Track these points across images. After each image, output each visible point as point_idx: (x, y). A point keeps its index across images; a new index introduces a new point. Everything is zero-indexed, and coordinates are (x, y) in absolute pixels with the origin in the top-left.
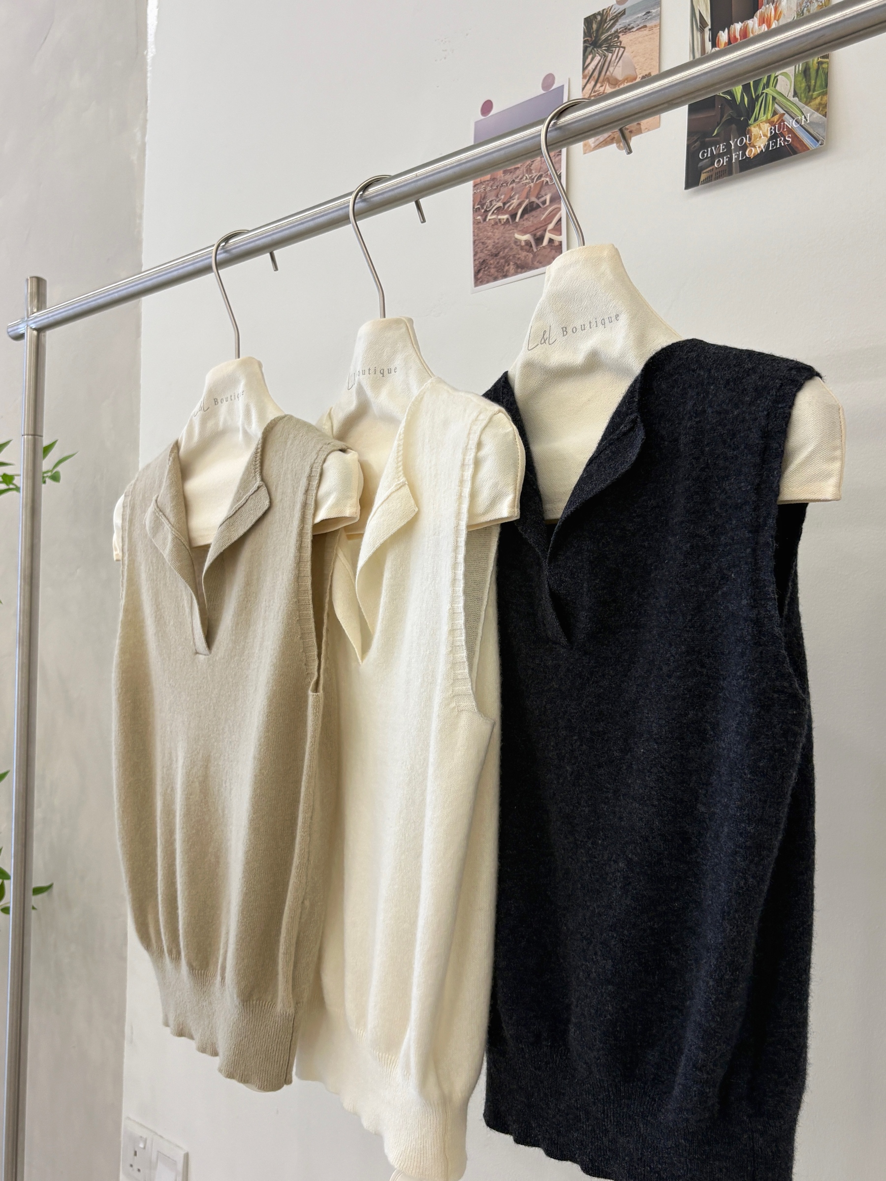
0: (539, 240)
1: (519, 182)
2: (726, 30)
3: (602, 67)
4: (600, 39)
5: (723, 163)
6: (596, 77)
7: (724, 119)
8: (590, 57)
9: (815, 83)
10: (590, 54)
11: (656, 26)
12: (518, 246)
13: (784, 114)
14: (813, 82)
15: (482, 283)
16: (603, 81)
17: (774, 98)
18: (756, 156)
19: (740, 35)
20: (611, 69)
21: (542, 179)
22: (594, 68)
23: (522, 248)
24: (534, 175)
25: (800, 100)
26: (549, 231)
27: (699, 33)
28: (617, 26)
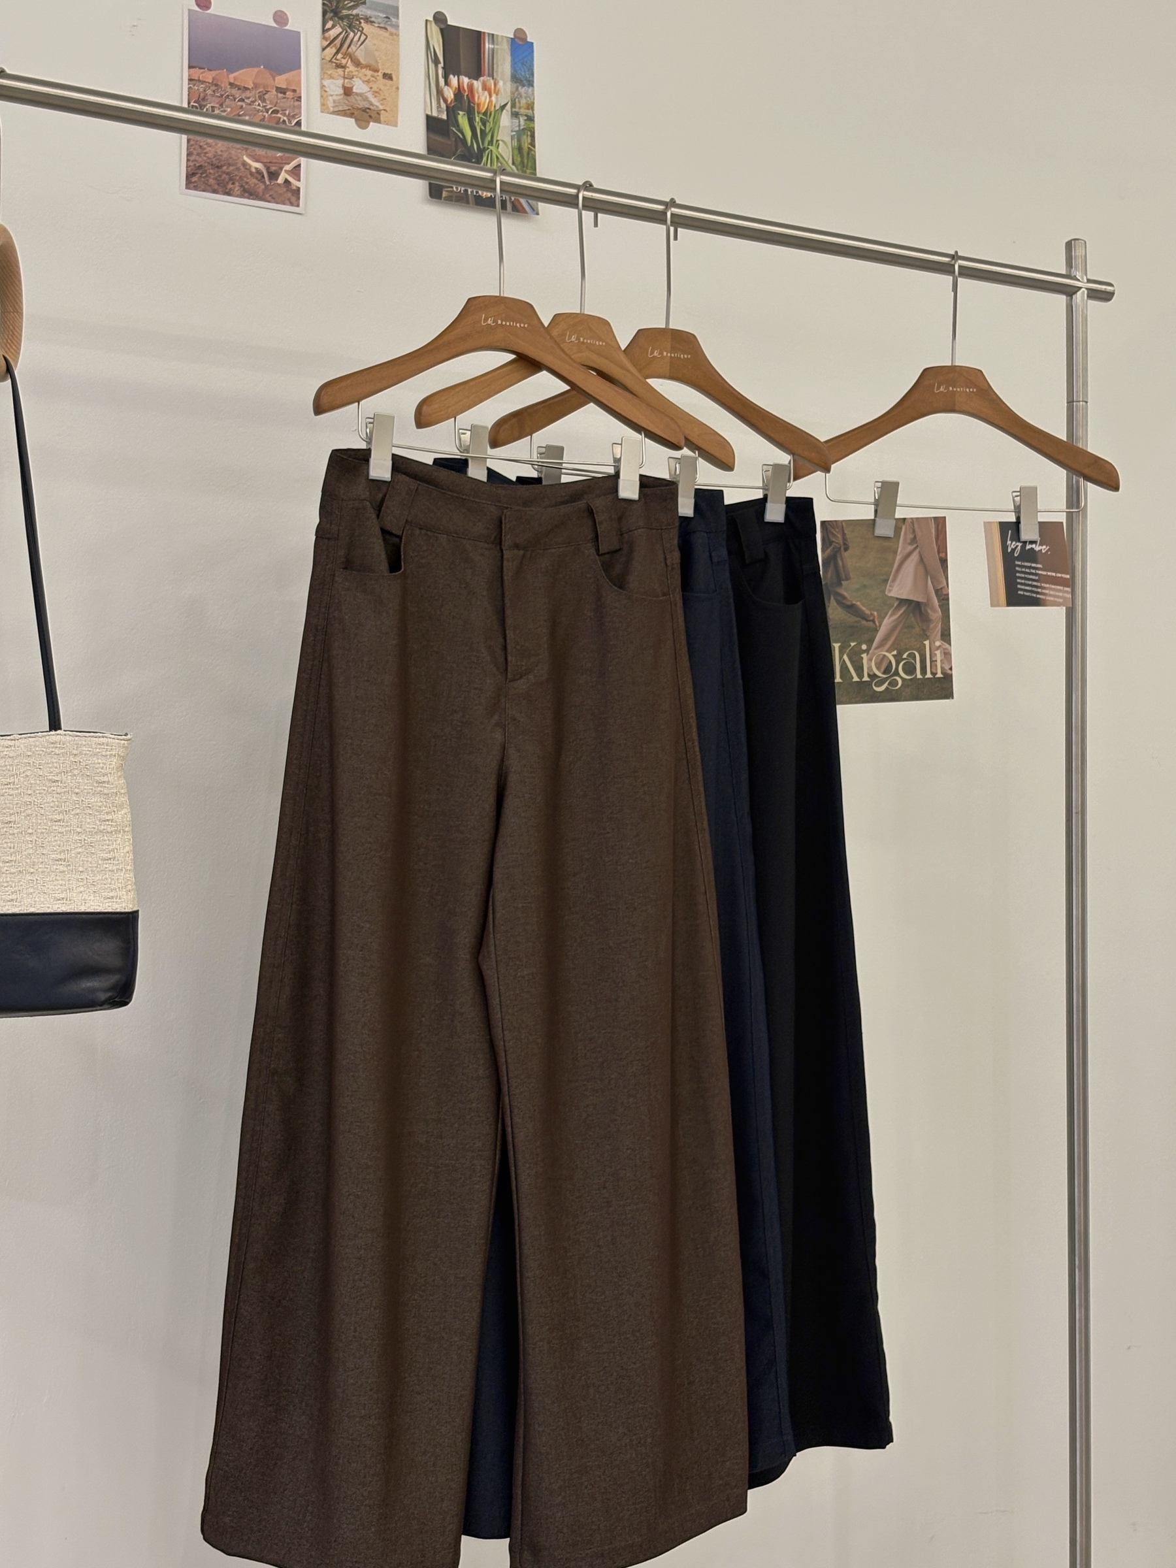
0: (274, 175)
1: (250, 104)
2: (456, 77)
4: (340, 12)
5: (461, 191)
6: (338, 46)
7: (459, 152)
9: (528, 162)
11: (396, 34)
12: (246, 169)
14: (526, 161)
15: (196, 188)
16: (345, 54)
17: (497, 158)
18: (487, 198)
19: (468, 88)
20: (353, 48)
21: (279, 115)
22: (335, 35)
23: (251, 174)
24: (271, 106)
25: (518, 169)
26: (286, 171)
27: (434, 66)
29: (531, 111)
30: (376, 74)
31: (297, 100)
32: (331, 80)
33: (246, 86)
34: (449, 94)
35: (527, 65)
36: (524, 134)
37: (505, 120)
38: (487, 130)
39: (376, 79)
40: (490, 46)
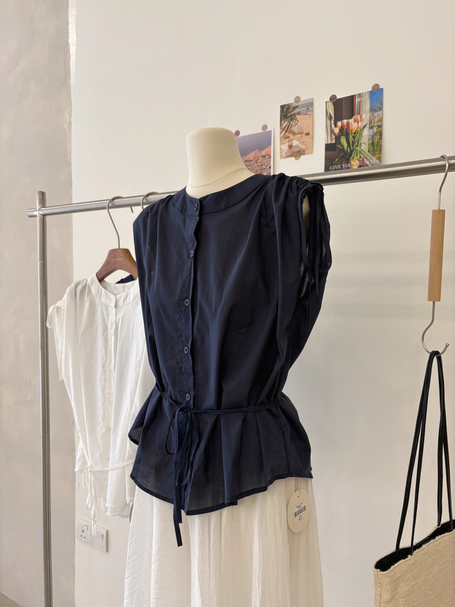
1: (252, 166)
2: (340, 122)
3: (289, 126)
4: (287, 115)
6: (286, 130)
7: (340, 155)
8: (283, 122)
9: (377, 149)
10: (283, 120)
11: (311, 115)
13: (364, 158)
14: (375, 148)
16: (289, 132)
17: (360, 152)
19: (346, 125)
20: (292, 128)
21: (263, 167)
22: (285, 126)
24: (259, 164)
25: (371, 154)
27: (329, 121)
28: (295, 111)
29: (380, 123)
30: (302, 135)
31: (270, 158)
32: (284, 145)
33: (251, 160)
34: (337, 130)
35: (379, 100)
36: (376, 135)
37: (366, 132)
38: (355, 141)
39: (302, 137)
40: (358, 100)
